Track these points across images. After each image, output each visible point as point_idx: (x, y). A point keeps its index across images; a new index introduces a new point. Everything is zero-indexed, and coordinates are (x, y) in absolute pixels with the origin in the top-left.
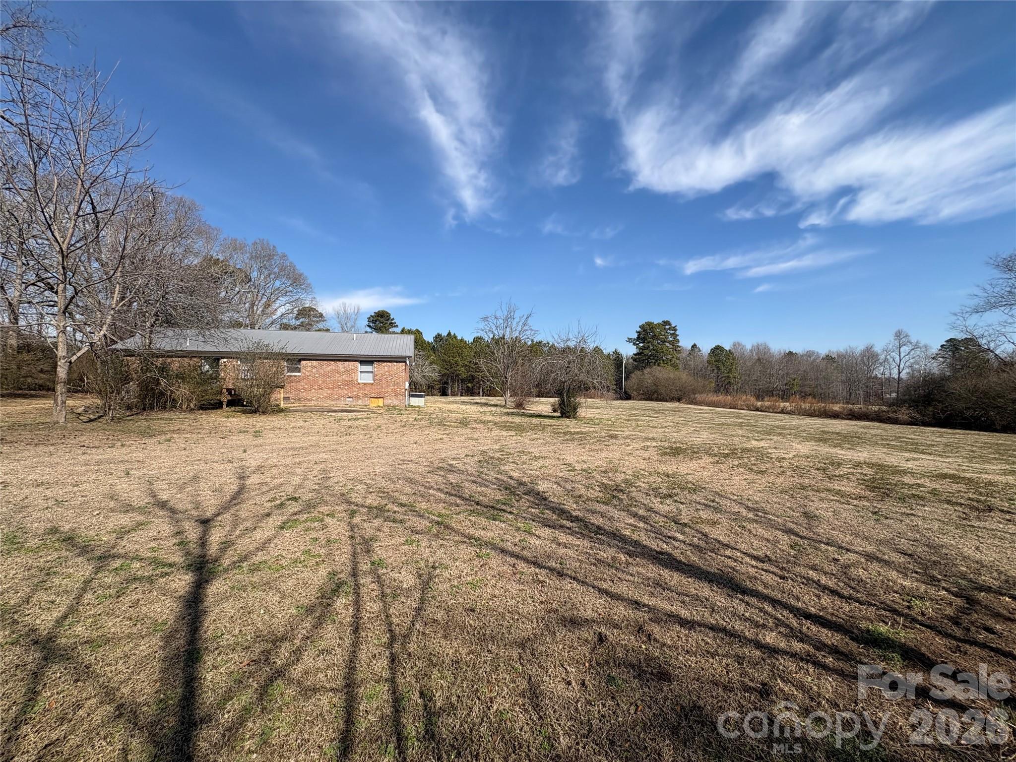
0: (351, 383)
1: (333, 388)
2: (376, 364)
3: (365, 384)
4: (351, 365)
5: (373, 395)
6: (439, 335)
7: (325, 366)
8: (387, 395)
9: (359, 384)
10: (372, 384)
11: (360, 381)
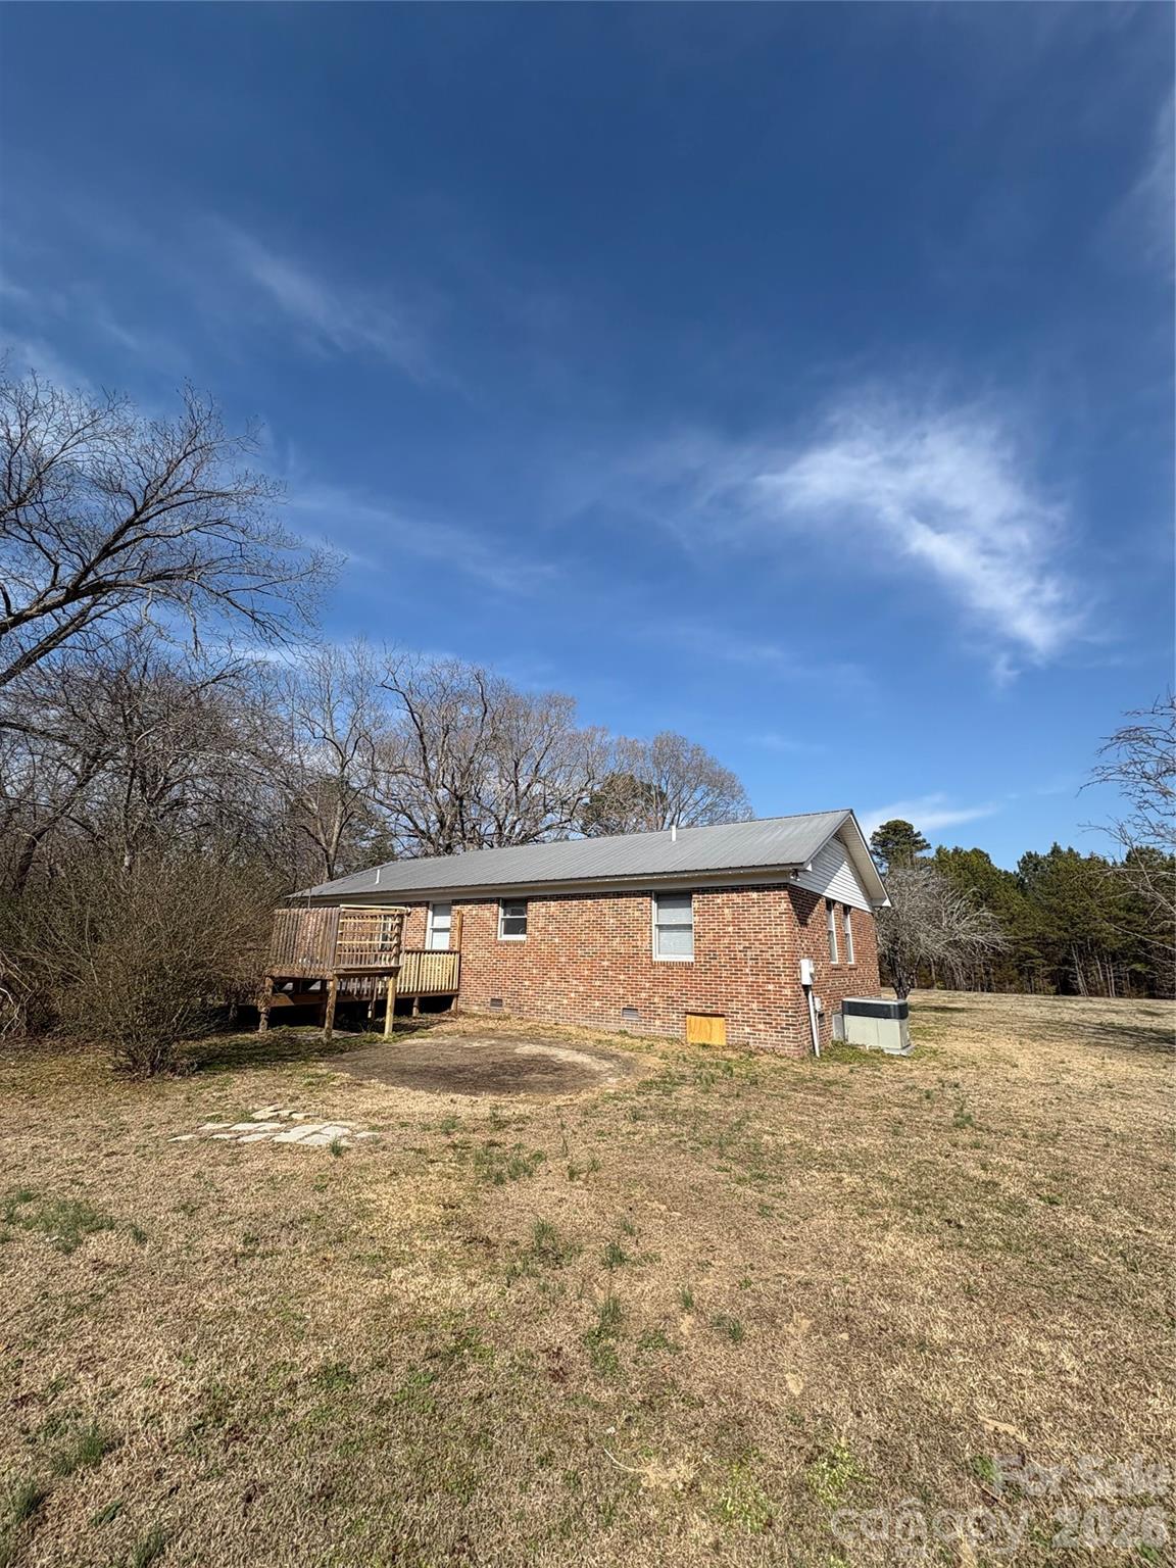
0: (635, 961)
1: (589, 979)
2: (697, 901)
3: (668, 965)
4: (632, 907)
5: (693, 1005)
6: (1029, 855)
7: (573, 915)
8: (734, 1005)
9: (653, 965)
10: (688, 966)
11: (658, 958)
